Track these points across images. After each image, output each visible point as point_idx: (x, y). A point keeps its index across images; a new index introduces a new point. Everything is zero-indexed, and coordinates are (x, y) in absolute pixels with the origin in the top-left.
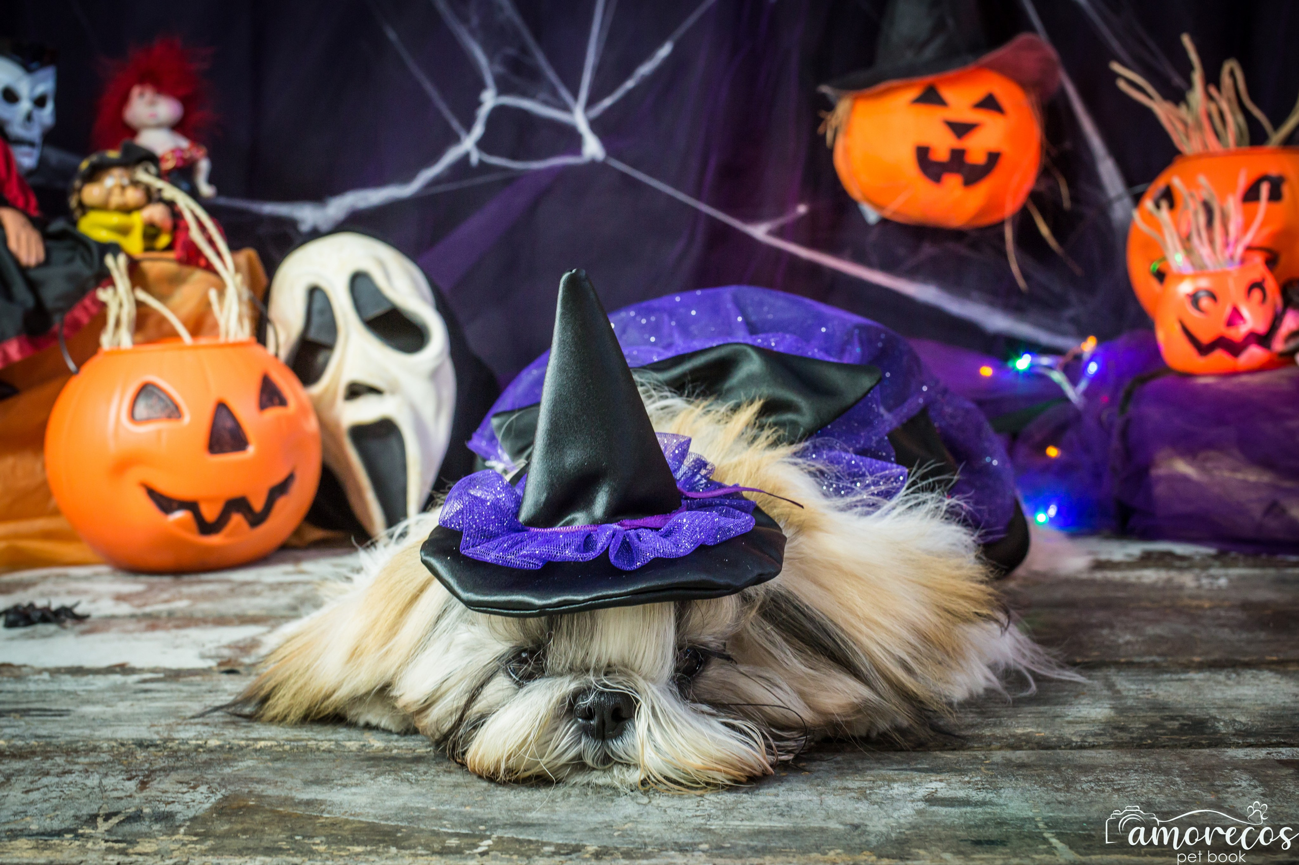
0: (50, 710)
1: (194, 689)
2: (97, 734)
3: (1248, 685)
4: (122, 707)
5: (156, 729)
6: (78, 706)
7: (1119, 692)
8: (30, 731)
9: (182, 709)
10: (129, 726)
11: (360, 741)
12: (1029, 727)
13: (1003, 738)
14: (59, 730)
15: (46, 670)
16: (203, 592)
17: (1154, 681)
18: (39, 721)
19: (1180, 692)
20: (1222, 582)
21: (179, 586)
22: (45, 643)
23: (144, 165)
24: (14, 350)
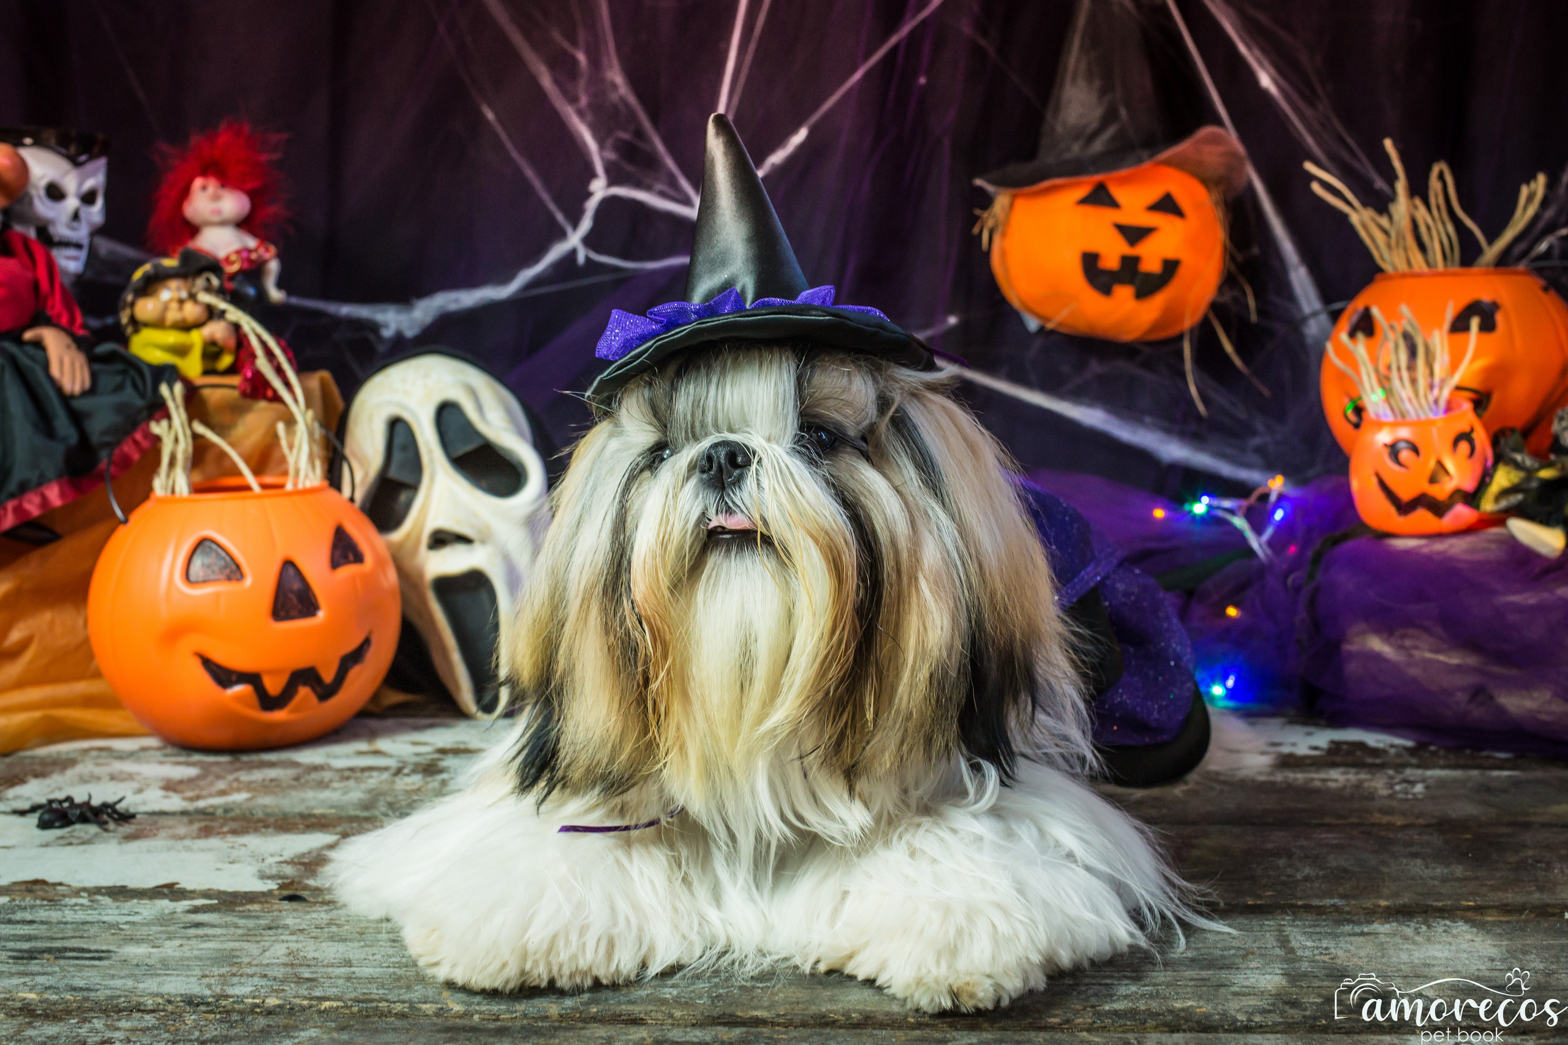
0: (89, 951)
1: (251, 923)
2: (141, 986)
3: (1440, 943)
4: (170, 949)
5: (206, 981)
6: (120, 946)
7: (1292, 951)
8: (66, 981)
9: (238, 953)
10: (178, 975)
11: (437, 1003)
12: (1189, 999)
13: (1159, 1014)
14: (97, 980)
15: (84, 889)
16: (264, 780)
17: (1335, 936)
18: (77, 965)
19: (1362, 953)
20: (1419, 788)
21: (237, 770)
22: (85, 851)
23: (205, 275)
24: (54, 494)
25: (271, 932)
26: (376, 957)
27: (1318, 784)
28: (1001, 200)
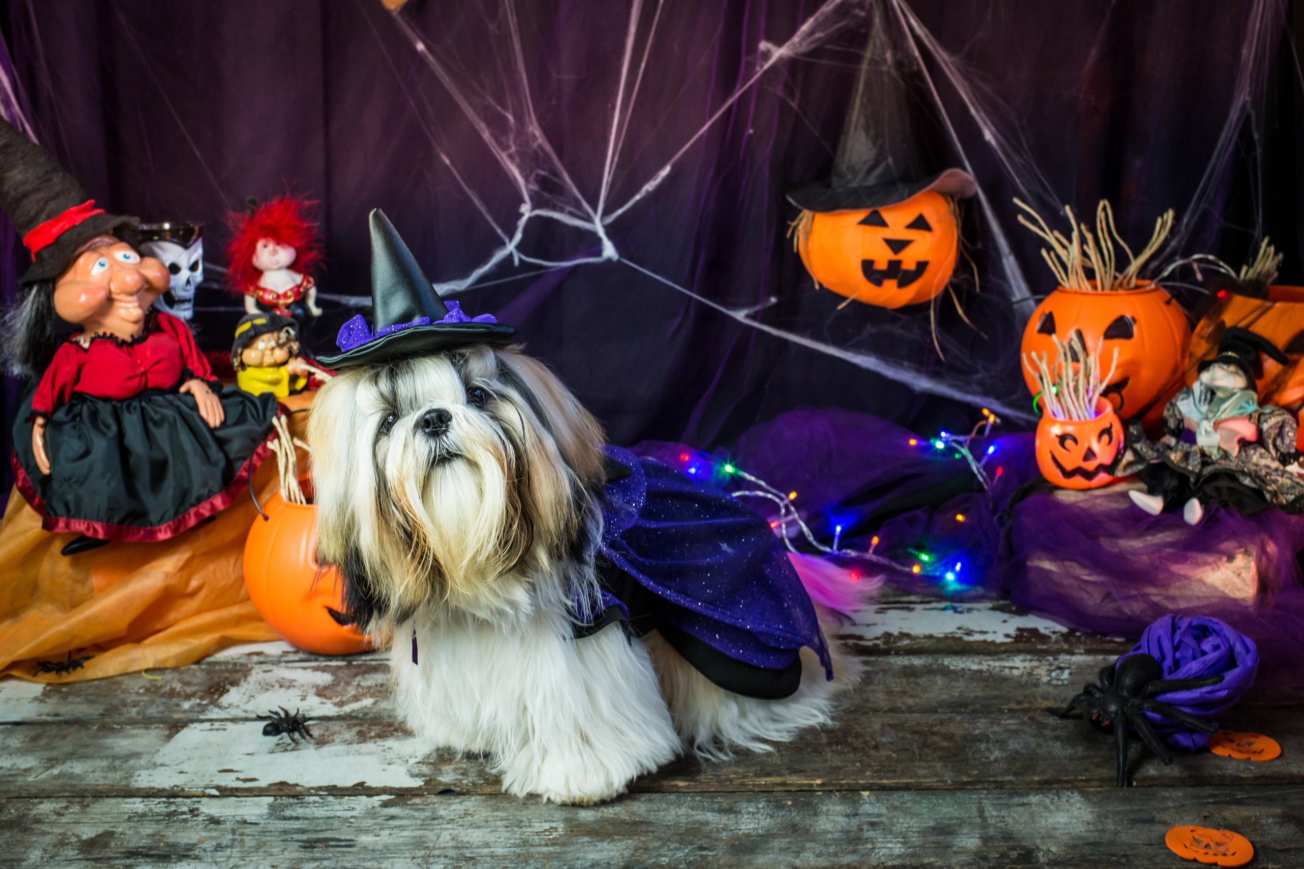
0: (342, 840)
1: (421, 815)
2: (382, 866)
3: (1063, 810)
4: (385, 837)
5: (416, 861)
6: (356, 836)
7: (985, 819)
8: (340, 864)
9: (424, 839)
10: (399, 858)
14: (355, 862)
15: (312, 788)
16: (376, 685)
17: (1008, 806)
18: (340, 852)
19: (1022, 821)
20: (1066, 675)
21: (356, 675)
22: (298, 756)
23: (285, 330)
24: (218, 502)
25: (436, 822)
26: (502, 839)
27: (1007, 671)
28: (806, 214)
